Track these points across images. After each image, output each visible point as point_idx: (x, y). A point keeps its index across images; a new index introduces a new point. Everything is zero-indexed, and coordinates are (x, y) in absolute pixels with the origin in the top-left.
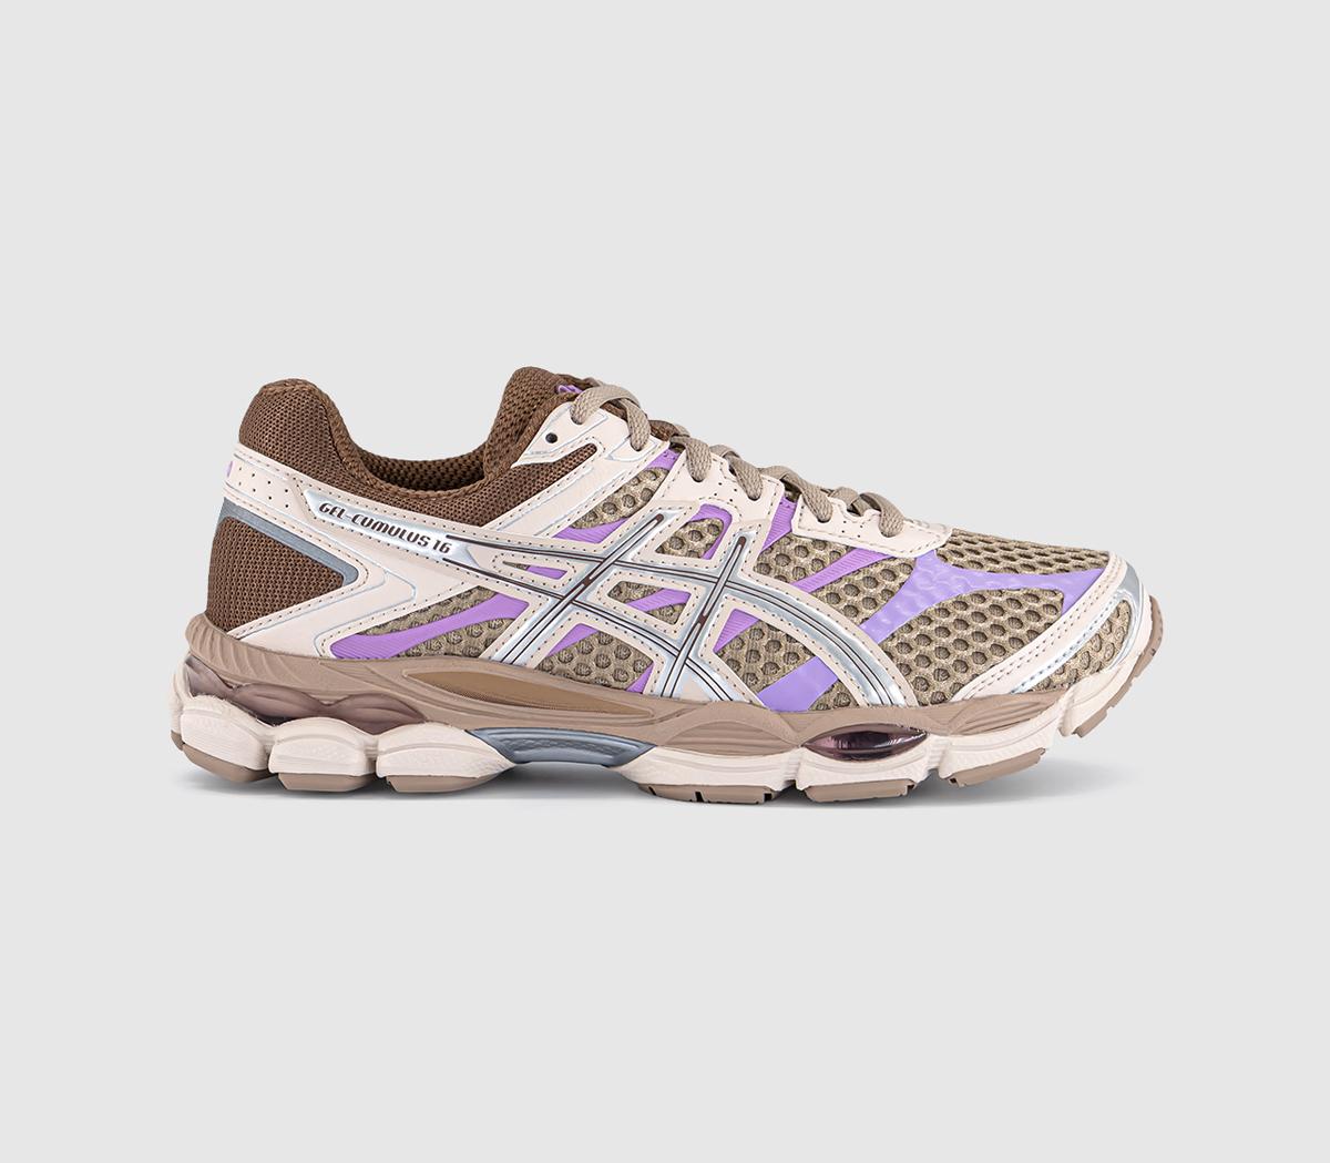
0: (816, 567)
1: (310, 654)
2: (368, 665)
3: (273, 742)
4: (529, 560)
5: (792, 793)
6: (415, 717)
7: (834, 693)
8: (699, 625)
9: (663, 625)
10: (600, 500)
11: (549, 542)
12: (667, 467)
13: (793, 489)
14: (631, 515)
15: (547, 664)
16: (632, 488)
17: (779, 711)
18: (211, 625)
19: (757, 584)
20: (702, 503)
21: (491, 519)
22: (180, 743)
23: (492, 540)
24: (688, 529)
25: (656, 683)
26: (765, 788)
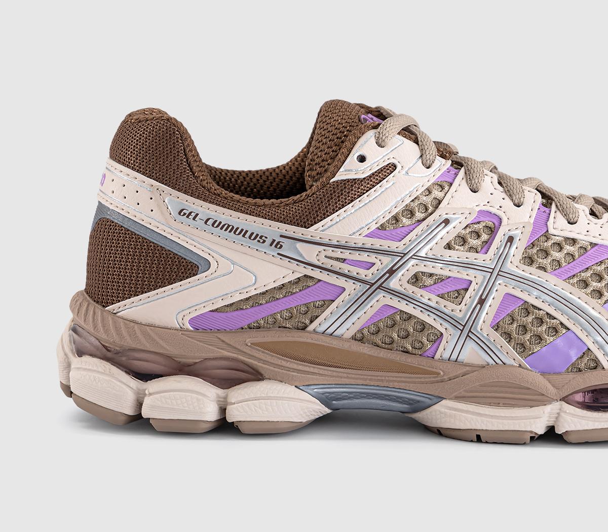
0: (568, 259)
1: (173, 326)
2: (220, 335)
3: (145, 395)
4: (346, 254)
5: (551, 436)
6: (257, 376)
7: (586, 359)
8: (479, 306)
9: (451, 306)
10: (401, 207)
11: (360, 241)
12: (450, 180)
13: (548, 198)
14: (424, 219)
15: (359, 335)
16: (425, 198)
17: (543, 373)
18: (92, 302)
19: (523, 273)
20: (478, 209)
21: (315, 223)
22: (70, 394)
23: (317, 239)
24: (468, 230)
25: (445, 350)
26: (531, 432)
